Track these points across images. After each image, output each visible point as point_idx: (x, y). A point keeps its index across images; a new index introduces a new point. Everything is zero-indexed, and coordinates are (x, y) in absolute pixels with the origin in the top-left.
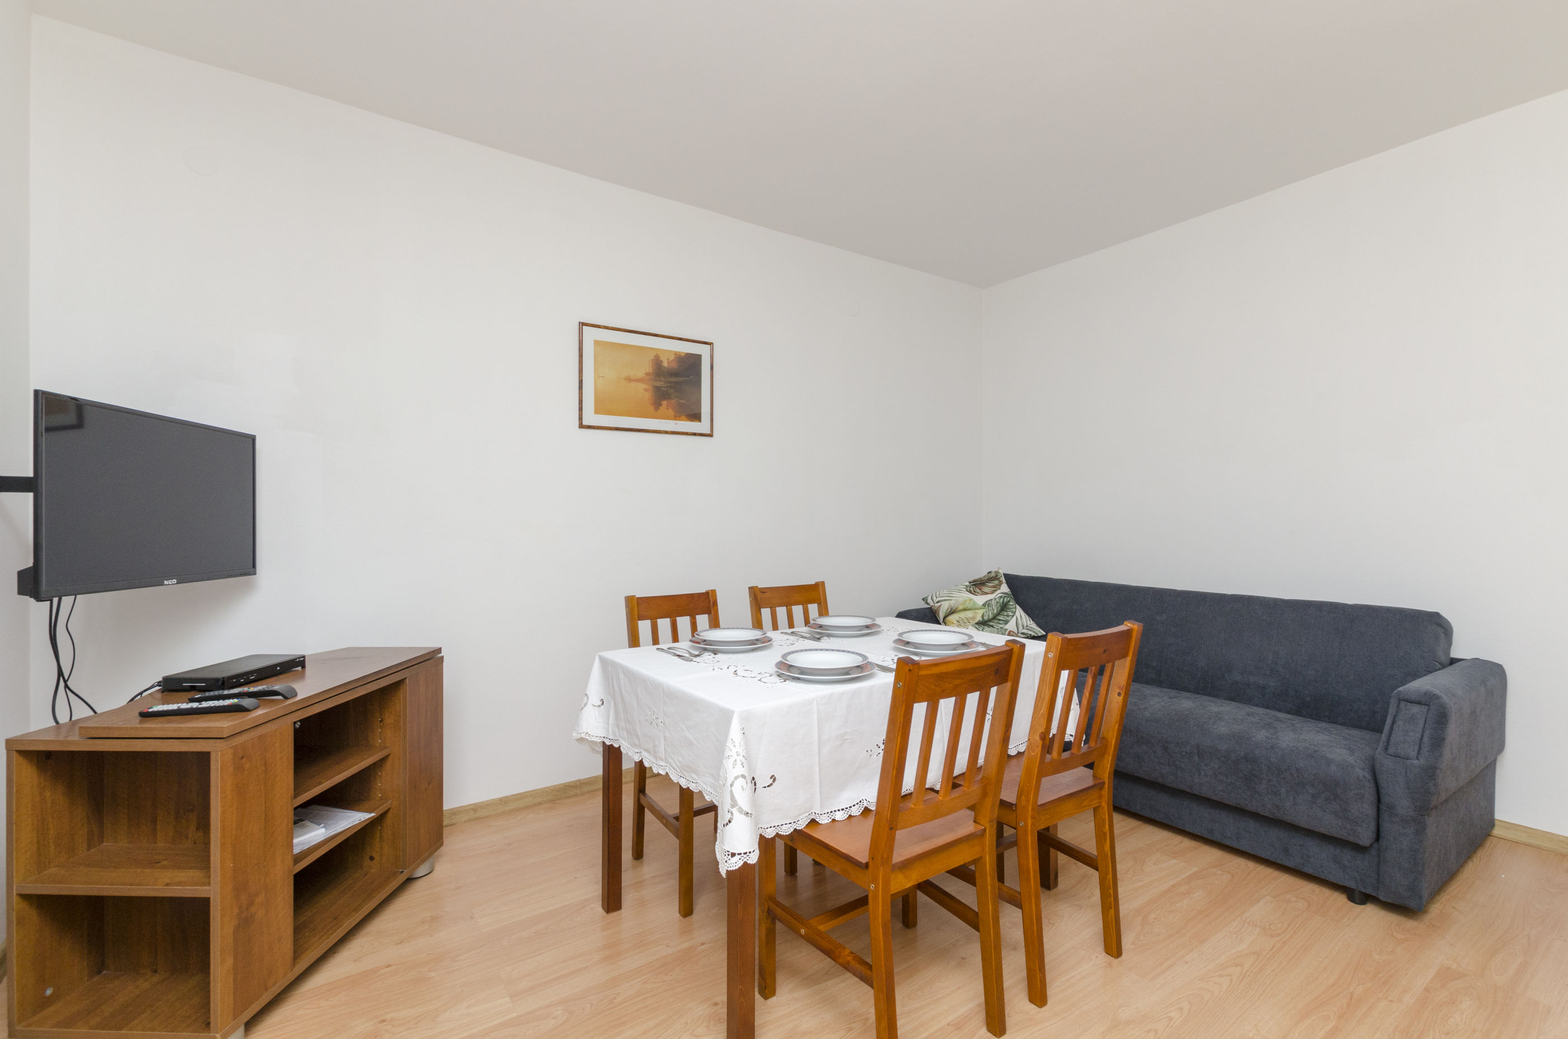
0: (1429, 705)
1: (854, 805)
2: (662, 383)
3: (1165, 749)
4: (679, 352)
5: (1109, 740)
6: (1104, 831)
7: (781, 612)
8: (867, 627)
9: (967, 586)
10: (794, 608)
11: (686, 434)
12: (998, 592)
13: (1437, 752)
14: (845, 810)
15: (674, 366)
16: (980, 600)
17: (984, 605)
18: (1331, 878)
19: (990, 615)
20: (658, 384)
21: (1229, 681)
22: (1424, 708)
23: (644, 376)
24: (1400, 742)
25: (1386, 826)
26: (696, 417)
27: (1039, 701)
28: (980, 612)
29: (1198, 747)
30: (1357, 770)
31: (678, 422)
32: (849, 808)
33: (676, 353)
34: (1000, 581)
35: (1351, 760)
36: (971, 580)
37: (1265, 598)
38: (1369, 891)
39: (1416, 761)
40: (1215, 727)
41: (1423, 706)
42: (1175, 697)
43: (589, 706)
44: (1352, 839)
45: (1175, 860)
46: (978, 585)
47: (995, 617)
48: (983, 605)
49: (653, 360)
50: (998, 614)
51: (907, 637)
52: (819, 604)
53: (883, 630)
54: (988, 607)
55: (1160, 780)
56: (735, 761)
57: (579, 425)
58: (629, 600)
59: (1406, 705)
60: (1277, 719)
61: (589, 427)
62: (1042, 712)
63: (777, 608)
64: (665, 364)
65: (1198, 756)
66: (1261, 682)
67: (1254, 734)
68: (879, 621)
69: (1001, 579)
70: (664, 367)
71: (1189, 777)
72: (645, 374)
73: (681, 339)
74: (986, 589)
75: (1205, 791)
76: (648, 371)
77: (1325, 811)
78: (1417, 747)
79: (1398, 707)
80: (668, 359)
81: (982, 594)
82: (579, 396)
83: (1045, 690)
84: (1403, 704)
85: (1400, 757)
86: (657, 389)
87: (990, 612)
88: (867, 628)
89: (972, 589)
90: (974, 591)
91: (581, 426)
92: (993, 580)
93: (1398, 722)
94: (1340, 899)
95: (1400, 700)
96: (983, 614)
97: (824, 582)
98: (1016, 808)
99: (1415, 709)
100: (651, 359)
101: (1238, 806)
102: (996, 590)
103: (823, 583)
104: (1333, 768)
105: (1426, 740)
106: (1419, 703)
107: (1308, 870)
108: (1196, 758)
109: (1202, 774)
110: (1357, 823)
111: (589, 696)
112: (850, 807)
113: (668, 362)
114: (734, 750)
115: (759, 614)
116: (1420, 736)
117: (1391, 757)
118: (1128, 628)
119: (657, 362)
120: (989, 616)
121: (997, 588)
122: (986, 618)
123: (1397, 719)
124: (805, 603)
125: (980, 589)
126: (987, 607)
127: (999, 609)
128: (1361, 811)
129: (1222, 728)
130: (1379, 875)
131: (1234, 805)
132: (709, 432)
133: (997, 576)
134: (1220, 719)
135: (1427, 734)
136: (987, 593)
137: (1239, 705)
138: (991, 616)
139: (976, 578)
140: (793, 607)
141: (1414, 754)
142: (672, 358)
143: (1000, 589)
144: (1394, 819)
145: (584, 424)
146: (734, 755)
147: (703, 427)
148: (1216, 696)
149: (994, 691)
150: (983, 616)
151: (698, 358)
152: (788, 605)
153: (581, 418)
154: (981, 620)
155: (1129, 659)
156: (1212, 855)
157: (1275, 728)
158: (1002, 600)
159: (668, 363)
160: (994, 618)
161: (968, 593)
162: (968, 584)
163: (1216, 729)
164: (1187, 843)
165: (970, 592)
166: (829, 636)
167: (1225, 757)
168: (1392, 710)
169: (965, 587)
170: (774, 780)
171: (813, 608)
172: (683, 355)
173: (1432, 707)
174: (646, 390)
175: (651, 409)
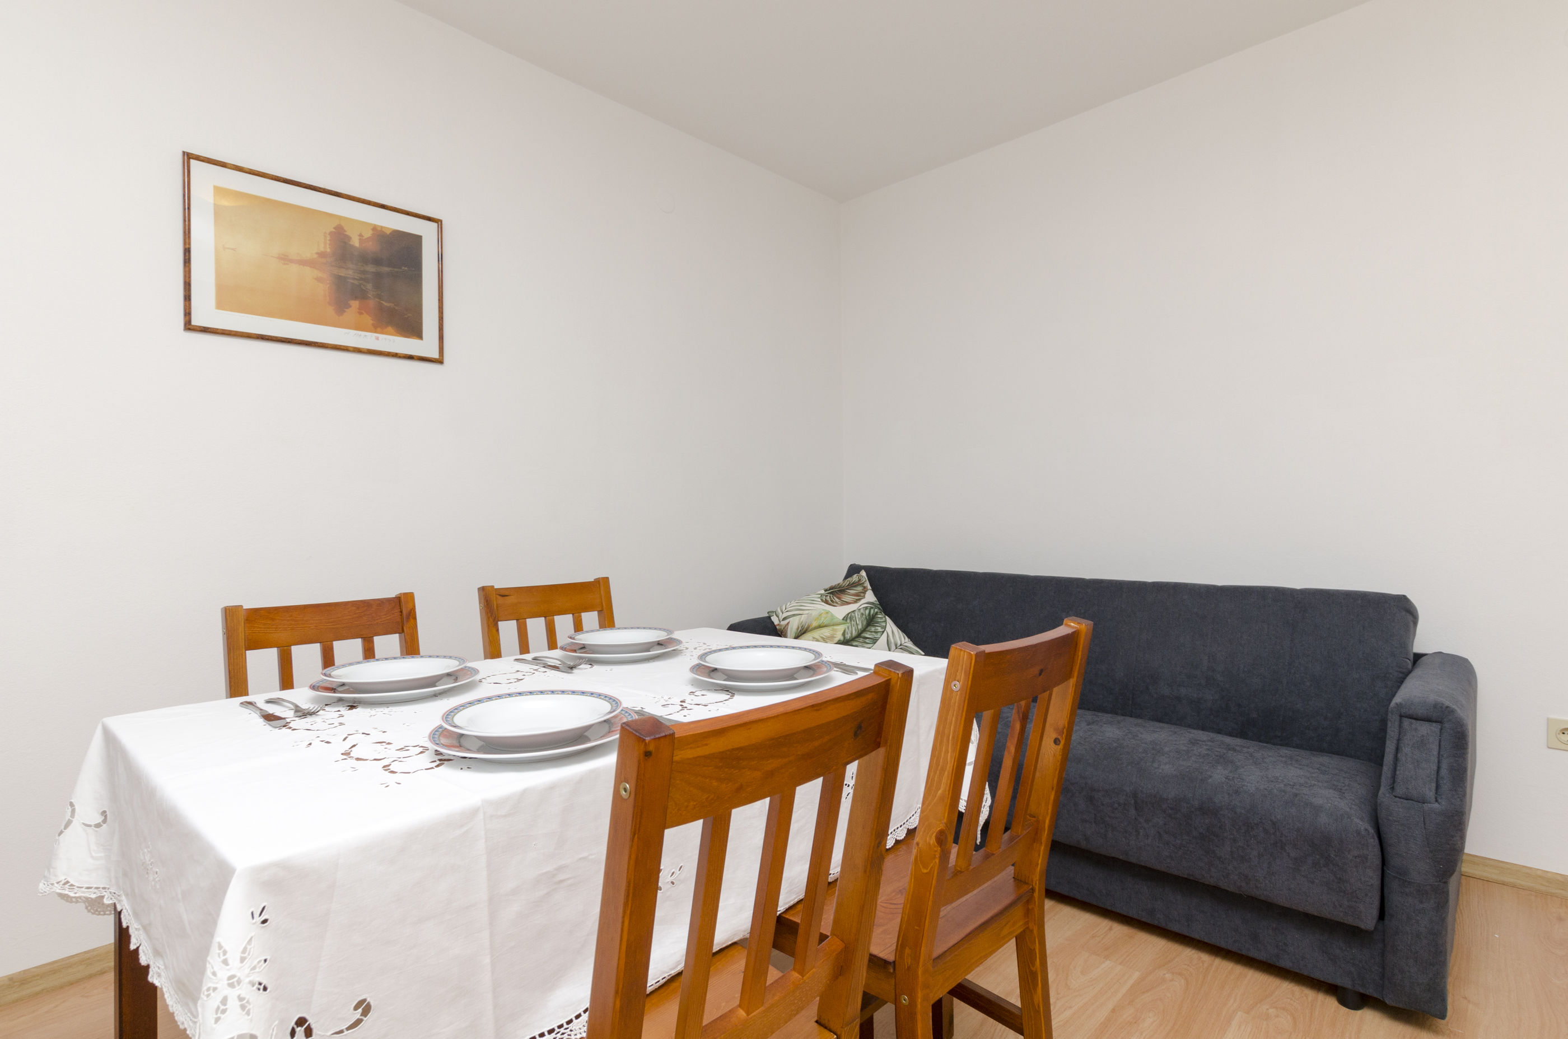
0: (1441, 722)
1: (578, 1017)
2: (351, 272)
3: (1091, 799)
4: (382, 227)
5: (1041, 818)
6: (1033, 969)
7: (536, 626)
8: (659, 644)
9: (822, 595)
10: (557, 619)
11: (395, 355)
12: (863, 601)
13: (1461, 790)
14: (557, 1030)
15: (372, 247)
16: (840, 612)
17: (845, 619)
18: (1317, 975)
19: (854, 632)
20: (343, 273)
21: (1155, 696)
22: (1435, 727)
23: (315, 256)
24: (1411, 777)
25: (1396, 899)
26: (413, 329)
27: (935, 773)
28: (841, 629)
29: (1135, 795)
30: (1356, 820)
31: (381, 336)
32: (565, 1026)
33: (375, 228)
34: (865, 587)
35: (1343, 805)
36: (827, 587)
37: (1194, 585)
38: (1370, 991)
39: (1436, 805)
40: (1156, 765)
41: (1434, 724)
42: (1093, 723)
43: (76, 824)
44: (1350, 920)
45: (1108, 962)
46: (835, 593)
47: (861, 634)
48: (843, 619)
49: (331, 233)
50: (864, 630)
51: (715, 661)
52: (600, 612)
53: (687, 648)
54: (851, 621)
55: (1083, 845)
56: (224, 1001)
57: (185, 325)
58: (230, 614)
59: (1411, 723)
60: (1229, 748)
61: (205, 330)
62: (940, 792)
63: (528, 620)
64: (356, 242)
65: (1136, 809)
66: (1195, 696)
67: (1209, 773)
68: (676, 635)
69: (865, 585)
70: (352, 246)
71: (1123, 839)
72: (317, 253)
73: (383, 207)
74: (847, 598)
75: (1147, 858)
76: (322, 249)
77: (1313, 882)
78: (1434, 785)
79: (1400, 726)
80: (361, 235)
81: (842, 605)
82: (185, 276)
83: (947, 751)
84: (1406, 722)
85: (1412, 800)
86: (340, 282)
87: (854, 628)
88: (660, 647)
89: (828, 598)
90: (832, 601)
91: (189, 326)
92: (854, 587)
93: (1403, 748)
94: (1330, 1004)
95: (1401, 716)
96: (844, 631)
97: (607, 578)
98: (894, 969)
99: (1425, 729)
100: (328, 232)
101: (1191, 878)
102: (860, 600)
103: (606, 580)
104: (1323, 819)
105: (1444, 772)
106: (1428, 720)
107: (1285, 963)
108: (1133, 812)
109: (1141, 834)
110: (1358, 898)
111: (76, 807)
112: (569, 1022)
113: (360, 239)
114: (223, 974)
115: (494, 631)
116: (1435, 768)
117: (1402, 800)
118: (1073, 630)
119: (339, 236)
120: (852, 634)
121: (860, 596)
122: (848, 636)
123: (1402, 745)
124: (576, 612)
125: (839, 598)
126: (849, 621)
127: (865, 623)
128: (1363, 879)
129: (1166, 767)
130: (1383, 968)
131: (1186, 876)
132: (436, 355)
133: (860, 580)
134: (1159, 752)
135: (1444, 765)
136: (848, 603)
137: (1173, 728)
138: (854, 634)
139: (834, 584)
140: (555, 617)
141: (1431, 794)
142: (368, 234)
143: (864, 597)
144: (1407, 890)
145: (195, 322)
146: (222, 984)
147: (427, 347)
148: (1138, 716)
149: (852, 769)
150: (844, 634)
151: (416, 241)
152: (548, 615)
153: (188, 313)
154: (842, 638)
155: (1072, 681)
156: (1153, 946)
157: (1232, 762)
158: (867, 612)
159: (361, 241)
160: (859, 636)
161: (823, 603)
162: (823, 592)
163: (1158, 768)
164: (1119, 930)
165: (826, 602)
166: (592, 662)
167: (1172, 809)
168: (1392, 732)
169: (820, 596)
170: (367, 1010)
171: (590, 618)
172: (388, 232)
173: (1447, 725)
174: (318, 280)
175: (330, 311)
